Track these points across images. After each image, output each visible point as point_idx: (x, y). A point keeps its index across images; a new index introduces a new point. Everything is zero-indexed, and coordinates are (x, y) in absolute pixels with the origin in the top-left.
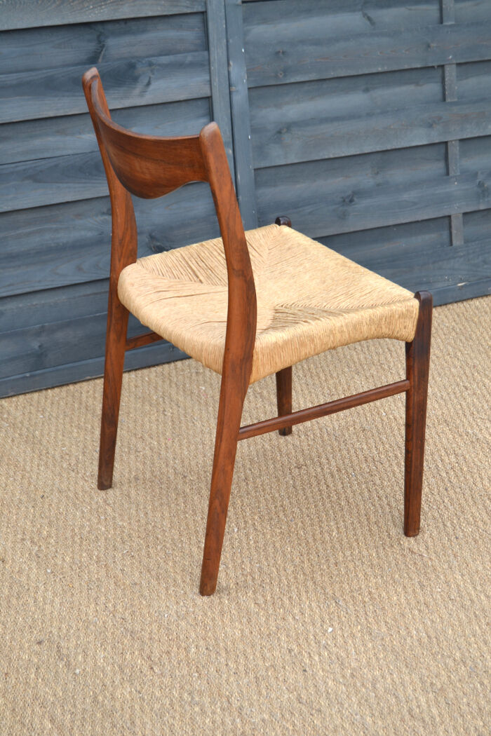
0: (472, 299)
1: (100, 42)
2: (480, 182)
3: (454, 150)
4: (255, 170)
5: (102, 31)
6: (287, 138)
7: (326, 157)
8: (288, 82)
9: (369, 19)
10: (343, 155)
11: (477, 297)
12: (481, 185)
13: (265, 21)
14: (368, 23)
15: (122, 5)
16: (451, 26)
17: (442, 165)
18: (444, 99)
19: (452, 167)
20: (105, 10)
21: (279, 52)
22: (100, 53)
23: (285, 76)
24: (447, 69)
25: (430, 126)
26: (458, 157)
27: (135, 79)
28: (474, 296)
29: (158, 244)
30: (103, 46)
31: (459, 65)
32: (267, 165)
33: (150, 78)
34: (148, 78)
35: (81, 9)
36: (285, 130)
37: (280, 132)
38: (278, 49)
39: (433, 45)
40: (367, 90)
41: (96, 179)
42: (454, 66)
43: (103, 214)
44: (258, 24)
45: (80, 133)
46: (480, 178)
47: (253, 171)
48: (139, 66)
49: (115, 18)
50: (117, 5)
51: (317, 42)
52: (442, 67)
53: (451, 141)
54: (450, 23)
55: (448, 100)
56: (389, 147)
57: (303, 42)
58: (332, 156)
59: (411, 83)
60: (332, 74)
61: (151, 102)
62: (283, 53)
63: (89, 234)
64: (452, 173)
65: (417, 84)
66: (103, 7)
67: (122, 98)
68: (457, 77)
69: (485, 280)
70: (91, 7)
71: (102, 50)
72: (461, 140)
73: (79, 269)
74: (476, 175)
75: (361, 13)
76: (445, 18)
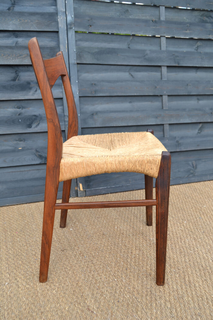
0: (174, 185)
1: (16, 74)
2: (177, 141)
3: (167, 127)
4: (82, 128)
5: (18, 69)
6: (95, 117)
7: (113, 126)
8: (96, 95)
9: (132, 75)
10: (120, 125)
11: (176, 185)
12: (177, 142)
13: (88, 72)
14: (131, 77)
15: (25, 59)
16: (165, 81)
17: (162, 133)
18: (163, 108)
19: (166, 134)
20: (18, 60)
21: (93, 84)
22: (17, 78)
23: (95, 93)
24: (164, 97)
25: (157, 118)
26: (168, 131)
27: (30, 88)
28: (175, 184)
29: (40, 154)
30: (18, 75)
31: (169, 96)
32: (87, 127)
33: (37, 89)
34: (36, 89)
35: (7, 59)
36: (95, 114)
37: (93, 114)
38: (92, 83)
39: (158, 87)
40: (130, 102)
41: (13, 126)
42: (167, 96)
43: (17, 140)
44: (85, 73)
45: (7, 108)
46: (177, 139)
47: (81, 128)
48: (32, 83)
49: (21, 64)
50: (23, 59)
51: (109, 82)
52: (161, 96)
53: (166, 124)
54: (165, 80)
55: (164, 108)
56: (139, 124)
57: (103, 81)
58: (115, 126)
59: (149, 101)
60: (115, 94)
61: (37, 98)
62: (95, 84)
63: (10, 148)
64: (165, 136)
65: (152, 102)
66: (16, 59)
67: (24, 96)
68: (168, 101)
69: (179, 178)
70: (11, 59)
71: (17, 77)
72: (170, 124)
73: (5, 161)
74: (175, 138)
75: (128, 73)
76: (163, 78)
